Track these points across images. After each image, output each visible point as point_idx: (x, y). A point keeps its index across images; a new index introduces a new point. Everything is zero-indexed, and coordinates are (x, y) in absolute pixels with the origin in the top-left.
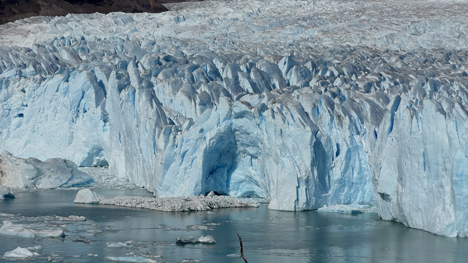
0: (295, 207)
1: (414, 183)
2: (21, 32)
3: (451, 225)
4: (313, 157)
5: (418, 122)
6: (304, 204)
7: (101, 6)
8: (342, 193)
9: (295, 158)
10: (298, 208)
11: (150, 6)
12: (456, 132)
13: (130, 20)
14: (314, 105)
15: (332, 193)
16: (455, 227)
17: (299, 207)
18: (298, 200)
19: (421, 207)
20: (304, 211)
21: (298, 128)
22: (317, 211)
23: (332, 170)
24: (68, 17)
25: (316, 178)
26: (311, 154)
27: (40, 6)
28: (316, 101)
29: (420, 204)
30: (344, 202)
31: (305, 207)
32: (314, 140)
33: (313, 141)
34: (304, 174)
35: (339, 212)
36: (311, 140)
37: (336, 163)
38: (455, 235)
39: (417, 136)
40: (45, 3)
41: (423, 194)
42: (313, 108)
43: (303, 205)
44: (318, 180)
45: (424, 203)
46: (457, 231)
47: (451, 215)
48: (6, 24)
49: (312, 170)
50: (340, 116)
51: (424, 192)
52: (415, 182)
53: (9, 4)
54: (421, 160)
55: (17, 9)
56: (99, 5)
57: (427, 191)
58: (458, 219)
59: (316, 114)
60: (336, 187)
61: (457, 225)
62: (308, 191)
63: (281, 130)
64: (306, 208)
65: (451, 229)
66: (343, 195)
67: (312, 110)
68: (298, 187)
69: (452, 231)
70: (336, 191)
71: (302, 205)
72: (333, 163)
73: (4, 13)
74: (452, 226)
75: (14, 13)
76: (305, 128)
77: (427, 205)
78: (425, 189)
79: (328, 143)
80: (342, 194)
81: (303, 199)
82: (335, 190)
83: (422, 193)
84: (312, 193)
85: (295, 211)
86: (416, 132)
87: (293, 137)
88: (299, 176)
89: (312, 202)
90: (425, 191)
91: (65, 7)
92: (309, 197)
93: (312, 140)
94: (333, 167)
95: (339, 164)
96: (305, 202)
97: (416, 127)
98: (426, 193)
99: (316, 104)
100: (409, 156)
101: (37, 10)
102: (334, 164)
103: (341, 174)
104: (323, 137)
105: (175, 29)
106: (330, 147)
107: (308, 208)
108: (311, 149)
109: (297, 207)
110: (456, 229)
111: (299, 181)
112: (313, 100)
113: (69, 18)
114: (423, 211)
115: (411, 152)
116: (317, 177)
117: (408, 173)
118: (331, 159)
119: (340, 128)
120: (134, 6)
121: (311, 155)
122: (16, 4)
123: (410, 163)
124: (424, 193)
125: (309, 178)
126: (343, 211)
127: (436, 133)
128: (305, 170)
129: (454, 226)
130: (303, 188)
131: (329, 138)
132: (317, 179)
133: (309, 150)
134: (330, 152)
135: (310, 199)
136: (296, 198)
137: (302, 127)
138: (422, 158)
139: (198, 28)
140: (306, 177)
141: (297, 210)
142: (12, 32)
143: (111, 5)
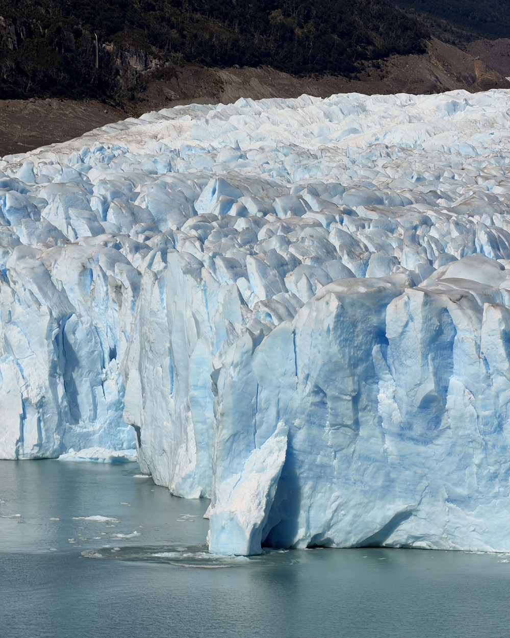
0: (17, 452)
1: (157, 403)
2: (139, 138)
3: (189, 476)
4: (53, 362)
5: (161, 293)
6: (35, 447)
7: (360, 80)
8: (123, 428)
9: (22, 363)
10: (23, 454)
11: (474, 79)
12: (205, 310)
13: (359, 109)
14: (84, 266)
15: (101, 428)
16: (196, 480)
17: (25, 452)
18: (21, 439)
19: (166, 447)
20: (36, 459)
21: (29, 309)
22: (58, 459)
23: (102, 385)
24: (239, 106)
25: (60, 400)
26: (49, 356)
27: (222, 83)
28: (89, 259)
29: (165, 441)
30: (129, 444)
31: (38, 452)
32: (56, 331)
33: (54, 332)
34: (35, 392)
35: (93, 460)
36: (47, 330)
37: (109, 372)
38: (197, 496)
39: (159, 318)
40: (234, 77)
41: (168, 424)
42: (80, 273)
43: (33, 449)
44: (65, 403)
45: (170, 440)
46: (201, 488)
47: (192, 460)
48: (120, 122)
49: (53, 385)
50: (120, 287)
51: (170, 419)
52: (158, 401)
53: (157, 81)
54: (167, 361)
55: (174, 91)
56: (356, 78)
57: (174, 418)
58: (201, 466)
59: (88, 282)
60: (109, 418)
61: (200, 475)
62: (42, 424)
63: (10, 311)
64: (39, 455)
65: (189, 485)
66: (126, 432)
67: (80, 276)
68: (23, 417)
69: (191, 487)
70: (110, 424)
71: (29, 449)
72: (102, 373)
73: (146, 98)
74: (192, 479)
75: (167, 98)
76: (39, 309)
77: (173, 442)
78: (170, 415)
79: (91, 337)
80: (124, 430)
81: (31, 437)
82: (108, 422)
83: (167, 421)
84: (52, 427)
85: (17, 460)
86: (158, 311)
87: (20, 324)
88: (25, 396)
89: (52, 445)
90: (171, 417)
91: (279, 84)
92: (46, 435)
93: (50, 330)
94: (105, 381)
95: (113, 376)
96: (36, 443)
97: (158, 302)
98: (173, 422)
99: (88, 264)
100: (150, 355)
101: (215, 92)
102: (104, 375)
103: (119, 392)
104: (80, 324)
105: (429, 128)
106: (96, 343)
107: (42, 454)
108: (48, 346)
109: (21, 452)
110: (199, 484)
111: (26, 404)
112: (83, 259)
113: (241, 107)
114: (169, 454)
115: (153, 349)
116: (63, 398)
117: (148, 386)
118: (99, 366)
119: (117, 308)
120: (433, 78)
121: (49, 358)
122: (173, 80)
123: (152, 367)
124: (170, 421)
125: (46, 400)
126: (98, 459)
127: (184, 312)
128: (39, 385)
129: (194, 478)
130: (32, 418)
131: (93, 328)
132: (62, 402)
133: (46, 349)
134: (96, 352)
135: (48, 437)
136: (18, 436)
137: (35, 306)
138: (168, 359)
139: (478, 125)
140: (39, 398)
141: (21, 457)
142: (119, 137)
143: (382, 77)
